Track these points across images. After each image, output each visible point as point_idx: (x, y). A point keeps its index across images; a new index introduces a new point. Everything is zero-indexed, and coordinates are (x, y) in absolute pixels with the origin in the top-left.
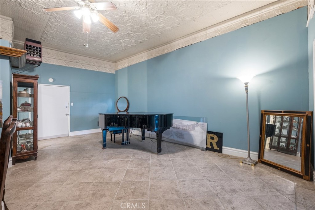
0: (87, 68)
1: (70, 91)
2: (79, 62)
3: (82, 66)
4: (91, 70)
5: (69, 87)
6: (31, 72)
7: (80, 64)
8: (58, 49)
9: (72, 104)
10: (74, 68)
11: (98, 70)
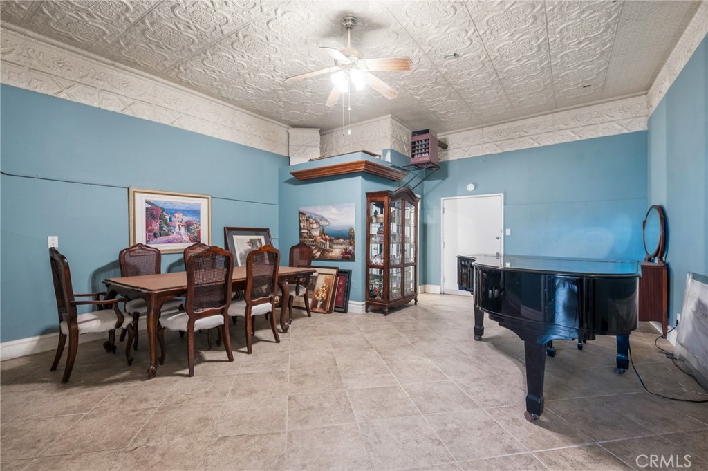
0: (547, 141)
1: (505, 204)
2: (526, 134)
3: (532, 141)
4: (557, 142)
5: (502, 195)
6: (444, 179)
7: (527, 138)
8: (482, 121)
9: (508, 232)
10: (514, 151)
11: (578, 139)
